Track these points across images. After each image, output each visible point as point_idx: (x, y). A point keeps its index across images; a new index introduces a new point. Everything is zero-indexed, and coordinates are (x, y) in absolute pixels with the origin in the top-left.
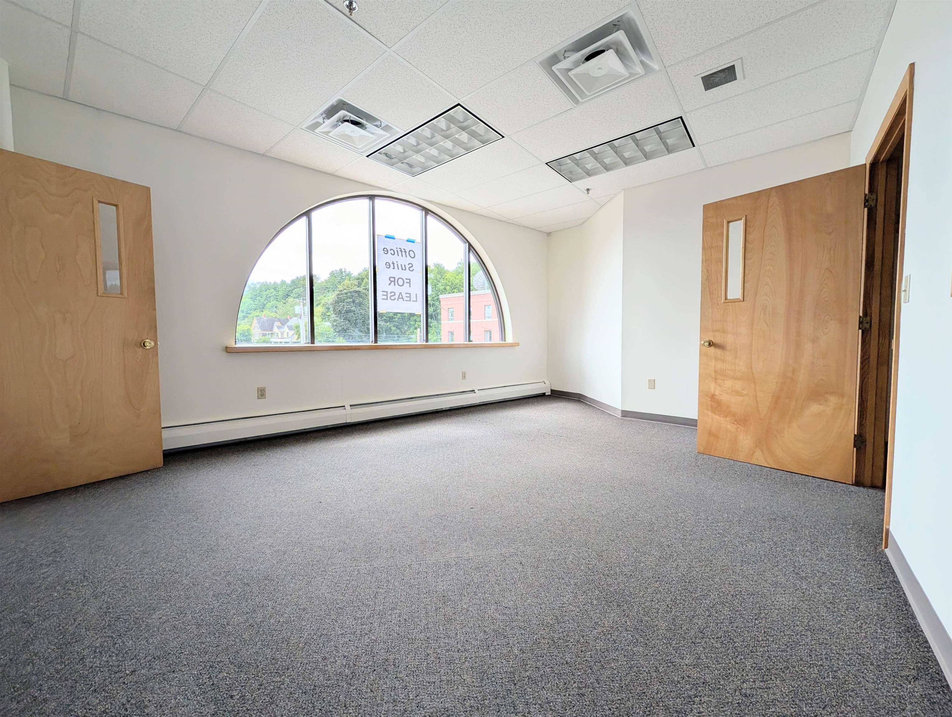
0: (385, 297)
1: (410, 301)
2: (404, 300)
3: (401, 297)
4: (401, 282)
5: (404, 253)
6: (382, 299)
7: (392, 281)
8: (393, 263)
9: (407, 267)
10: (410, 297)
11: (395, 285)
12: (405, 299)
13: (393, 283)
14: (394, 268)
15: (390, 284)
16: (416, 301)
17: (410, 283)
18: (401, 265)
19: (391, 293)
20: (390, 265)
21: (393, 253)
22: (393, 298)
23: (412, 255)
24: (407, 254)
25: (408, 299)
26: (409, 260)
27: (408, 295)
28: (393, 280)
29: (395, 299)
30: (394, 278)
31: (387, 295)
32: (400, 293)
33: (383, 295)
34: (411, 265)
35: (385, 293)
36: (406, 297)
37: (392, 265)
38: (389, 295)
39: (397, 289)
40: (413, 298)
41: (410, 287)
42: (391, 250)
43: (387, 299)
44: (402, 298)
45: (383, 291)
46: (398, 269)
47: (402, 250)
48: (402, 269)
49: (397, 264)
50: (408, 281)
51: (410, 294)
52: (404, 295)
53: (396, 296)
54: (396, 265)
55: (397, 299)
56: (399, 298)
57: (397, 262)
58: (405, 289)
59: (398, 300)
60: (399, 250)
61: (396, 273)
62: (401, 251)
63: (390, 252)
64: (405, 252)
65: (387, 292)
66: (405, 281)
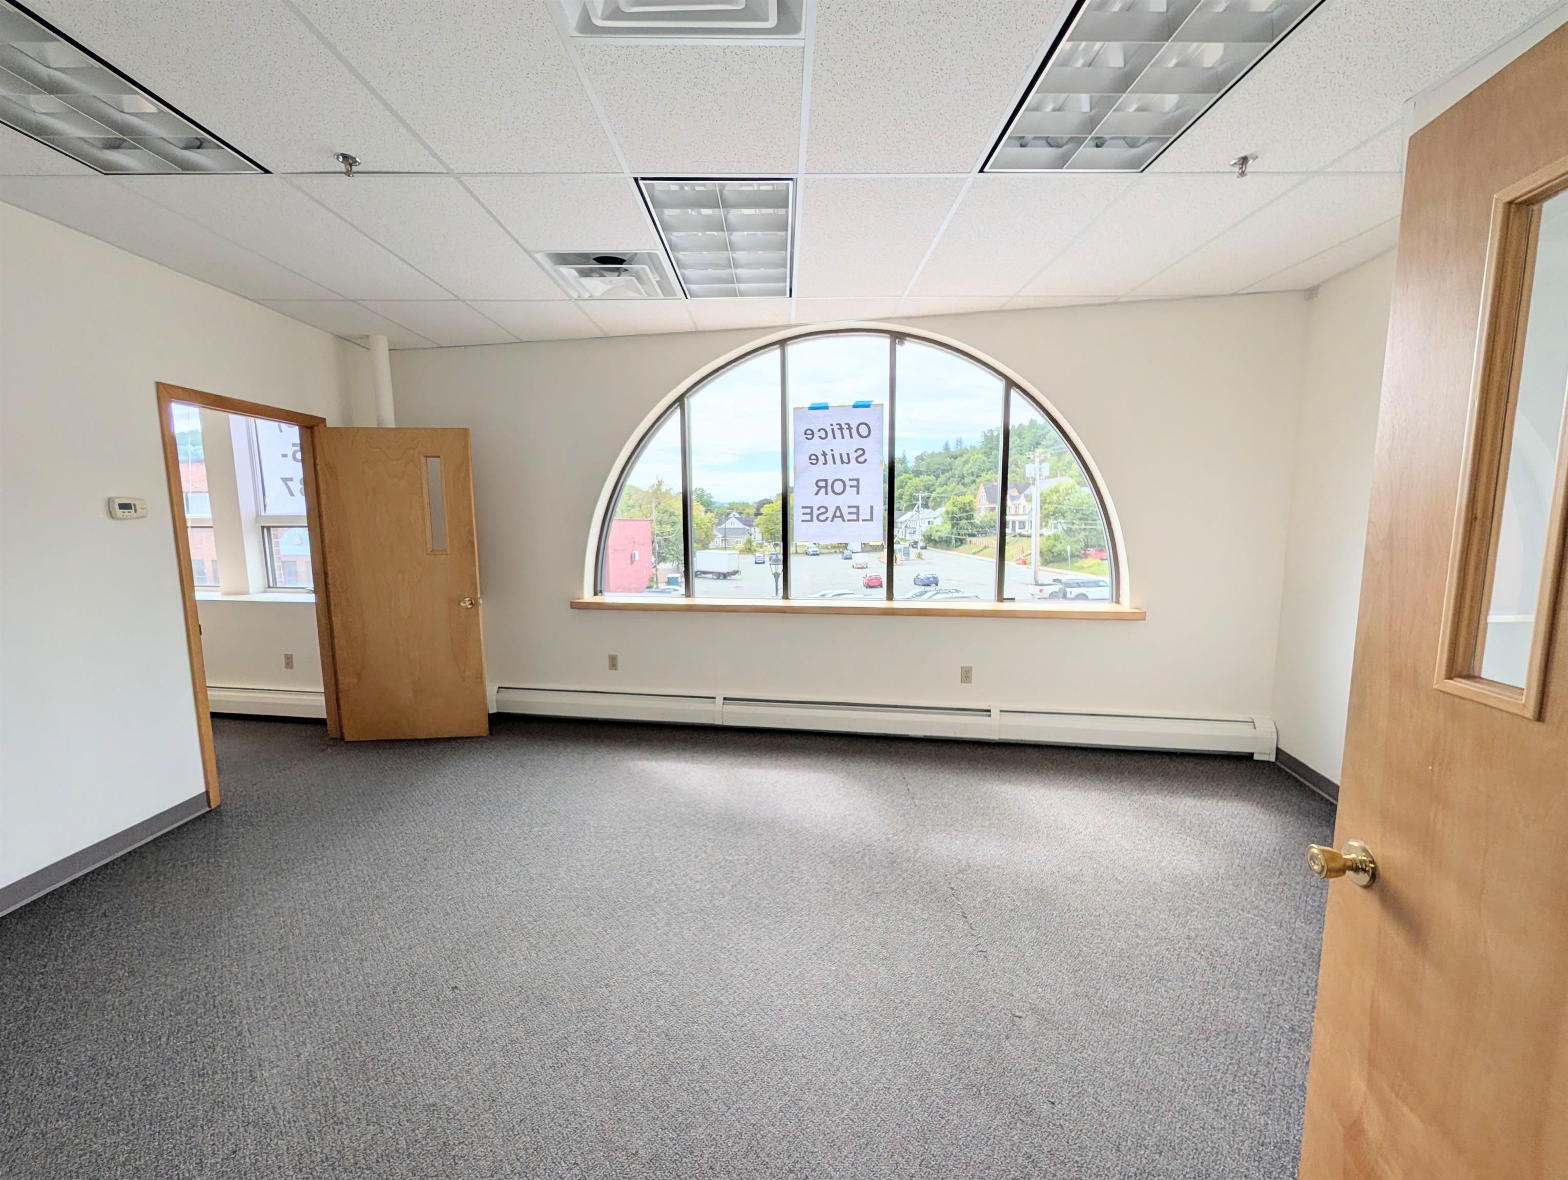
0: (808, 517)
1: (858, 520)
2: (844, 520)
3: (838, 514)
4: (838, 487)
5: (846, 432)
6: (803, 521)
7: (820, 488)
8: (824, 454)
9: (853, 456)
10: (857, 513)
11: (826, 493)
12: (847, 517)
13: (823, 490)
14: (825, 463)
15: (817, 494)
16: (871, 520)
17: (857, 487)
18: (841, 455)
19: (818, 509)
20: (817, 459)
21: (823, 436)
22: (822, 517)
23: (865, 433)
24: (854, 432)
25: (854, 517)
26: (857, 442)
27: (855, 510)
28: (823, 486)
29: (827, 518)
30: (826, 481)
31: (811, 514)
32: (838, 508)
33: (804, 514)
34: (860, 452)
35: (808, 511)
36: (849, 513)
37: (821, 458)
38: (816, 513)
39: (831, 501)
40: (864, 513)
41: (858, 493)
42: (819, 431)
43: (811, 520)
44: (842, 517)
45: (803, 507)
46: (834, 463)
47: (845, 427)
48: (843, 462)
49: (833, 455)
50: (855, 483)
51: (858, 507)
52: (845, 510)
53: (830, 514)
54: (829, 458)
55: (830, 519)
56: (834, 516)
57: (832, 450)
58: (849, 498)
59: (832, 521)
60: (836, 427)
61: (828, 472)
62: (841, 429)
63: (817, 435)
64: (850, 428)
65: (811, 508)
66: (848, 483)
